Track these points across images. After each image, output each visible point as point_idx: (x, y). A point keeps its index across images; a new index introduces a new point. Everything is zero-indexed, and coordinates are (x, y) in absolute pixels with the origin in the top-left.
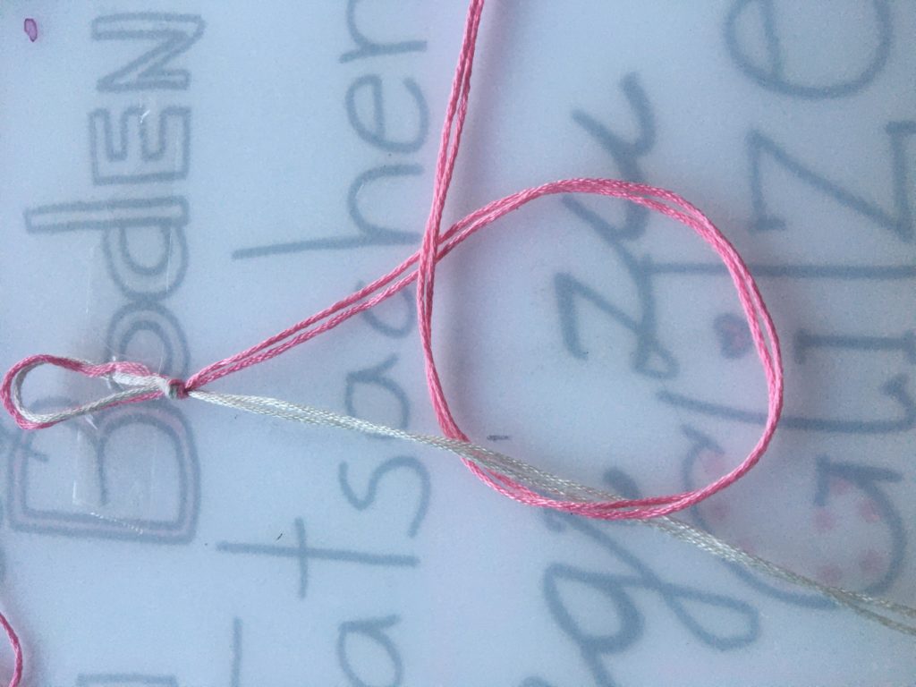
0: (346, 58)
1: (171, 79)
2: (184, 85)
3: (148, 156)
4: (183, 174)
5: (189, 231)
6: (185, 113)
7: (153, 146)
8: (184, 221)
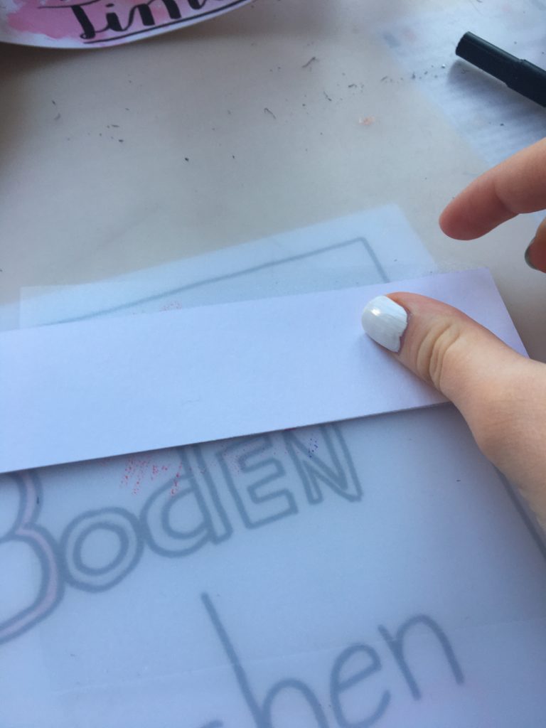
0: (383, 631)
1: (313, 489)
2: (312, 501)
3: (251, 490)
4: (249, 525)
5: (210, 547)
6: (293, 509)
7: (261, 492)
8: (215, 539)
